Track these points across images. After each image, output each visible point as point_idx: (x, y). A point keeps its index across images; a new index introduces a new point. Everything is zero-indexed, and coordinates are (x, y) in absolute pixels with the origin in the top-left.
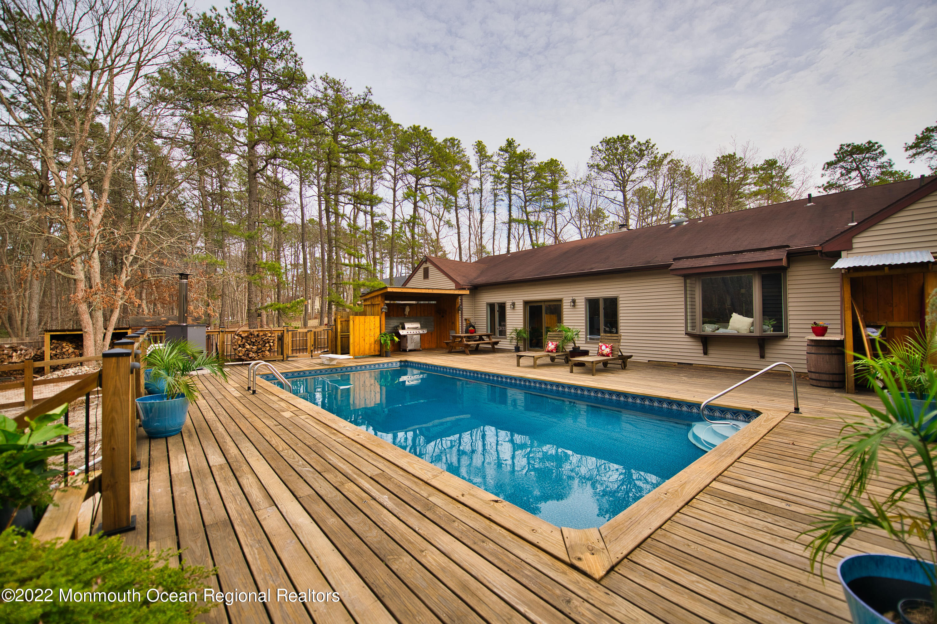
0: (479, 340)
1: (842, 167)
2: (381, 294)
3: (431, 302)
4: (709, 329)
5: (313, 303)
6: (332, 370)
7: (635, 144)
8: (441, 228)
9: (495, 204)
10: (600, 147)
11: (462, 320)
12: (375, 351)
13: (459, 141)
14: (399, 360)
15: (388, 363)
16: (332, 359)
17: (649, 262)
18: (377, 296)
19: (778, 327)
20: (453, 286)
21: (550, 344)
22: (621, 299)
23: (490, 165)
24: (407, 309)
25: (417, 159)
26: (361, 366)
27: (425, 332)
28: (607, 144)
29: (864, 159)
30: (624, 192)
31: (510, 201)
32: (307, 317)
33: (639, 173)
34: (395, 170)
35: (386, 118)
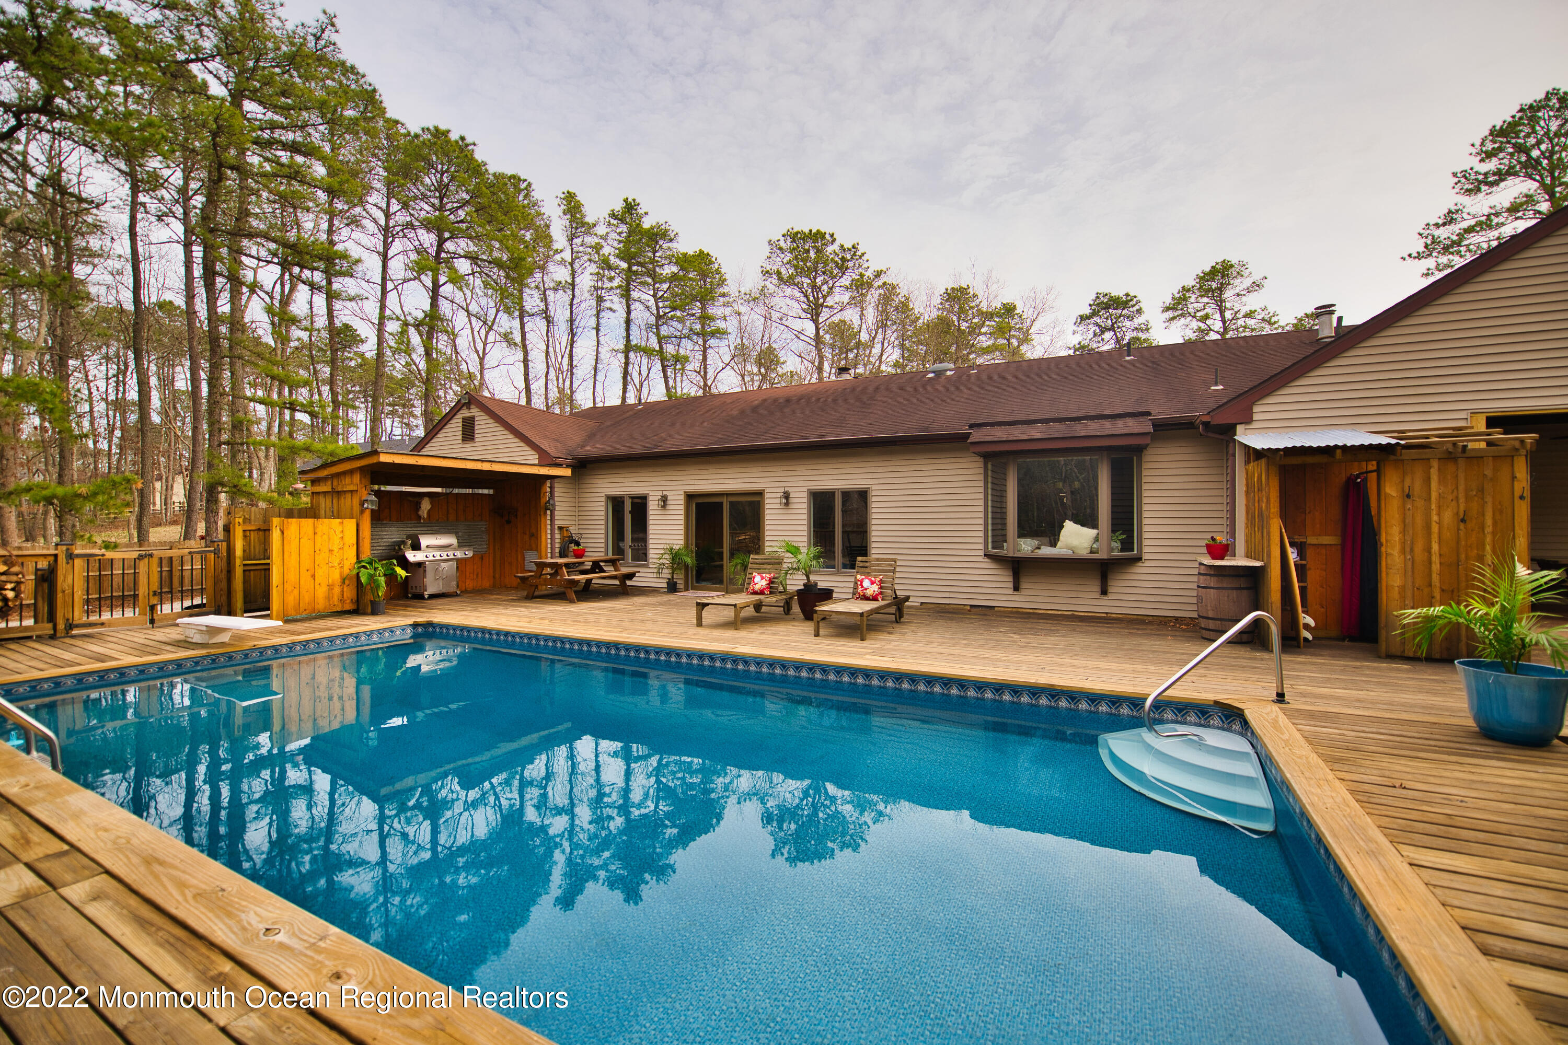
0: (592, 571)
1: (1097, 324)
2: (362, 469)
3: (481, 491)
4: (1026, 547)
5: (168, 488)
6: (214, 659)
7: (835, 247)
8: (488, 347)
9: (598, 316)
10: (782, 244)
11: (552, 529)
12: (342, 601)
13: (529, 185)
14: (410, 621)
15: (381, 632)
16: (214, 631)
17: (927, 429)
18: (351, 472)
19: (1127, 545)
20: (534, 458)
21: (757, 579)
22: (873, 493)
23: (590, 240)
24: (426, 505)
25: (441, 201)
26: (306, 643)
27: (470, 554)
28: (794, 241)
29: (1121, 316)
30: (816, 322)
31: (629, 312)
32: (146, 520)
33: (841, 296)
34: (388, 215)
35: (370, 99)
